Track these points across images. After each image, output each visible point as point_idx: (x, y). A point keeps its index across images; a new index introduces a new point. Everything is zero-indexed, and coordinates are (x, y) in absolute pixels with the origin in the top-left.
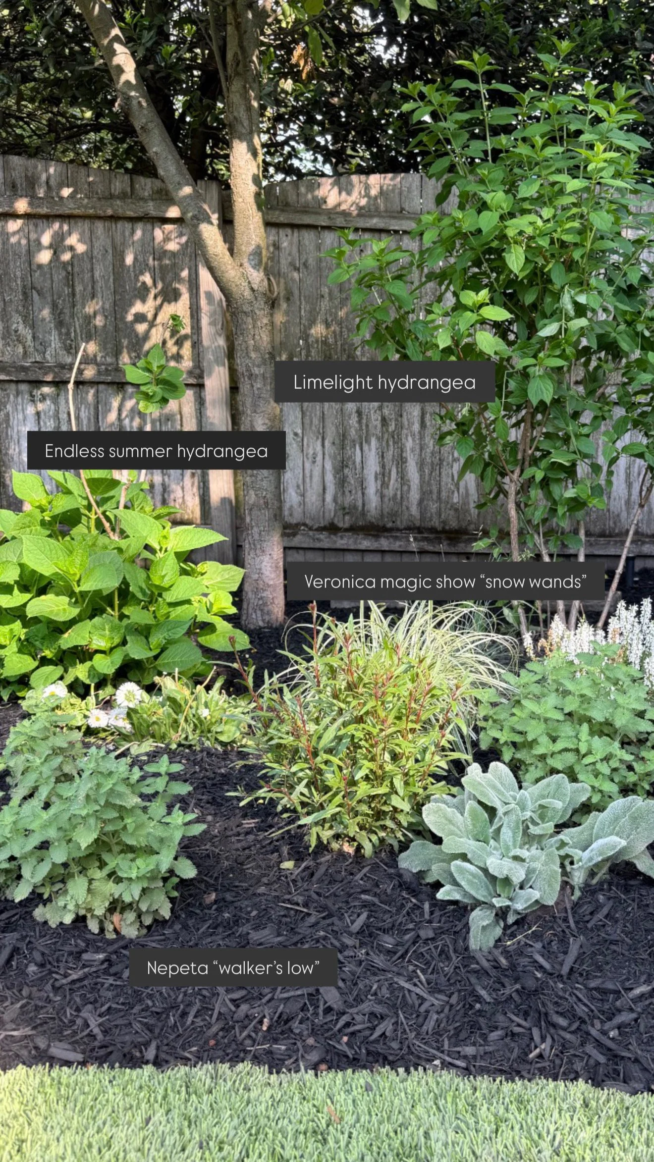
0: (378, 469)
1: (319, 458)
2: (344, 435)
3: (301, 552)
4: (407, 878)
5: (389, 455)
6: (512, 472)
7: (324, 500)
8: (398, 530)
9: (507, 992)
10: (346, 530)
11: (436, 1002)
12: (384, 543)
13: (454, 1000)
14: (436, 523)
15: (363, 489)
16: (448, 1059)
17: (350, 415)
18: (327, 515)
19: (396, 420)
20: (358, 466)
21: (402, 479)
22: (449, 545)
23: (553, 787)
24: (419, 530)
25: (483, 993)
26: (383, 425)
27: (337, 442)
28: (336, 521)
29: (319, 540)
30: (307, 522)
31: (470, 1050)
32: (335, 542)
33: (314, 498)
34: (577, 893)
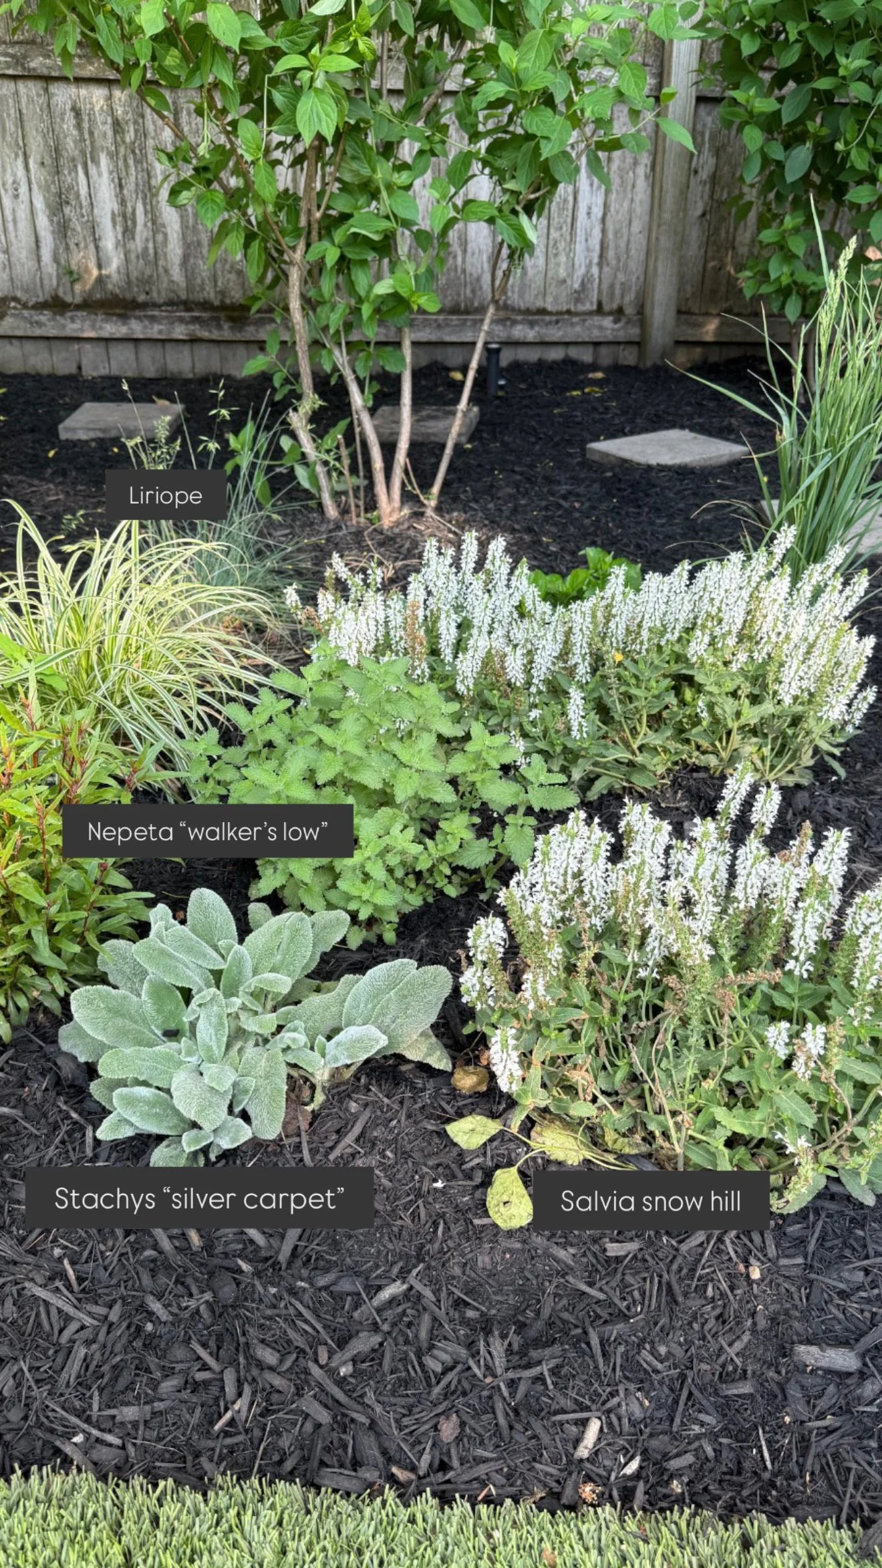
0: (116, 207)
1: (23, 189)
2: (57, 150)
3: (15, 342)
4: (67, 1070)
5: (130, 186)
6: (294, 248)
7: (39, 260)
8: (155, 305)
9: (193, 1304)
10: (78, 307)
11: (88, 1321)
12: (136, 328)
13: (114, 1316)
14: (210, 294)
15: (96, 241)
16: (95, 1432)
17: (63, 114)
18: (46, 282)
19: (136, 122)
20: (85, 203)
21: (154, 222)
22: (231, 328)
23: (286, 934)
24: (187, 305)
25: (156, 1306)
26: (115, 132)
27: (48, 161)
28: (61, 294)
29: (39, 324)
30: (19, 294)
31: (130, 1413)
32: (64, 327)
33: (24, 255)
34: (320, 1098)
